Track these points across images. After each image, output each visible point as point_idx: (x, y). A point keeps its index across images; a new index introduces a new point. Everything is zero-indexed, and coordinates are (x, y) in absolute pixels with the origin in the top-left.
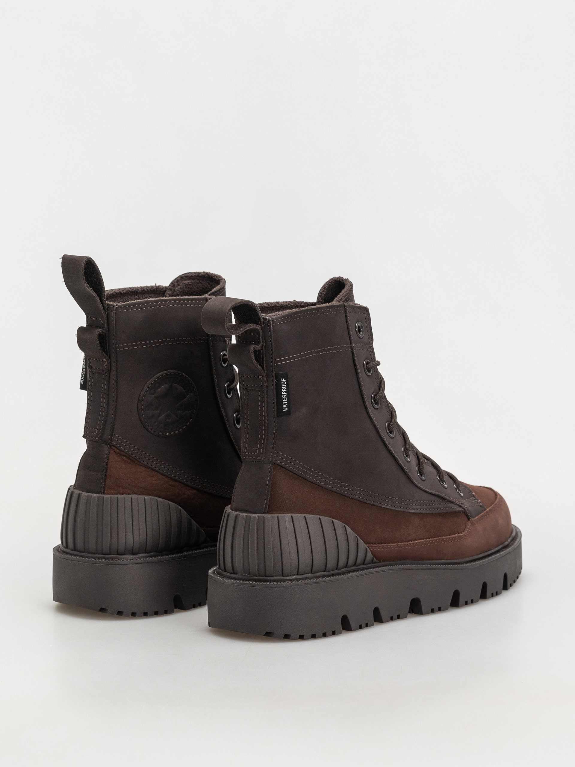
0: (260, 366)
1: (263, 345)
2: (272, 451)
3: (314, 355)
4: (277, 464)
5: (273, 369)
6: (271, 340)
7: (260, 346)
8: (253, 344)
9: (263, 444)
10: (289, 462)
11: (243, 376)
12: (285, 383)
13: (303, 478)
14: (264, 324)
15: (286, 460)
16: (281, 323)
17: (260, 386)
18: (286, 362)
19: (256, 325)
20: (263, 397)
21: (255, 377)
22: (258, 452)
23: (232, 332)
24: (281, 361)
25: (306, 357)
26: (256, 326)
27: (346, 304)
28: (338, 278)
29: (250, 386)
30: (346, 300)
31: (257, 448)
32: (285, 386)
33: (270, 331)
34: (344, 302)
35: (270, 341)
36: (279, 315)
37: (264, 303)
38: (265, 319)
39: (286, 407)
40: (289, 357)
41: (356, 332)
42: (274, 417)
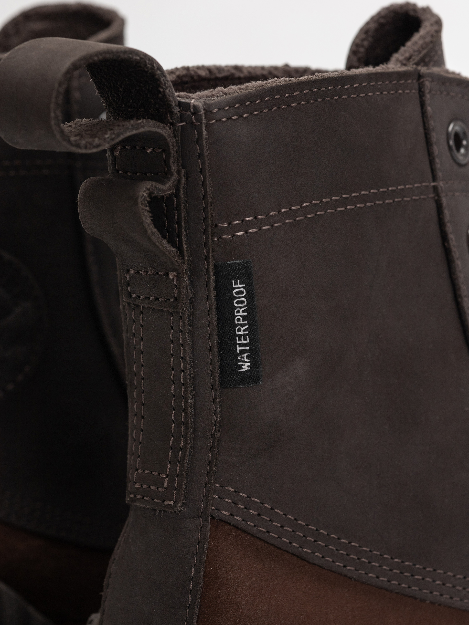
0: (169, 242)
1: (179, 181)
2: (206, 484)
3: (329, 211)
4: (221, 520)
5: (208, 252)
6: (201, 169)
7: (169, 184)
8: (149, 179)
9: (182, 462)
10: (256, 513)
11: (128, 271)
12: (242, 292)
13: (297, 556)
14: (181, 122)
15: (246, 508)
16: (231, 118)
17: (172, 300)
18: (246, 232)
19: (158, 123)
20: (181, 331)
21: (157, 273)
22: (165, 486)
23: (76, 141)
24: (232, 229)
25: (306, 217)
26: (158, 127)
27: (423, 70)
28: (402, 6)
29: (146, 298)
30: (423, 61)
31: (165, 473)
32: (242, 302)
33: (199, 140)
34: (417, 64)
35: (201, 172)
36: (225, 94)
37: (198, 68)
38: (184, 106)
39: (246, 360)
40: (256, 218)
41: (450, 147)
42: (212, 389)
